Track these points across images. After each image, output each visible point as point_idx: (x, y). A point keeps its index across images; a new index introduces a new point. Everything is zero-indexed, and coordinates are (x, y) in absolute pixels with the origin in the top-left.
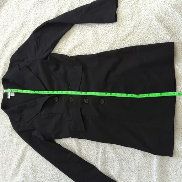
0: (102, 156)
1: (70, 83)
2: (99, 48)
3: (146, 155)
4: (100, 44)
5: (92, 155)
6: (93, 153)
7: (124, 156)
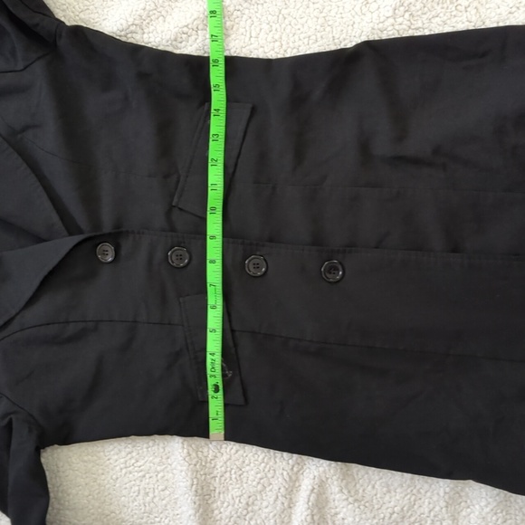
0: (309, 519)
1: (178, 182)
2: (328, 29)
3: (512, 512)
4: (333, 13)
5: (263, 516)
6: (265, 504)
7: (413, 519)
